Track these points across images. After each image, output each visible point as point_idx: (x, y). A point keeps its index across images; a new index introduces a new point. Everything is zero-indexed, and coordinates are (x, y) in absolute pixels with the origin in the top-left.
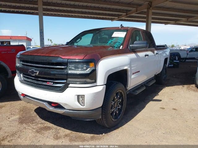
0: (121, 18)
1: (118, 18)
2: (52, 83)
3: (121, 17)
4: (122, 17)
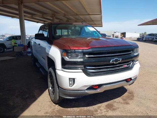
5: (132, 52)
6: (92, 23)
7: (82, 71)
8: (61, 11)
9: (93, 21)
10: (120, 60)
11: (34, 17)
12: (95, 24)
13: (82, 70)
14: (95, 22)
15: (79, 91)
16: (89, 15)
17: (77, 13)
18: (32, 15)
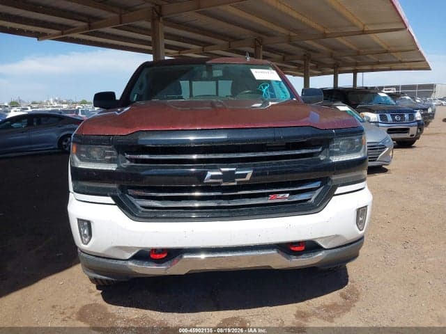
0: (69, 35)
1: (62, 34)
2: (288, 195)
3: (69, 33)
4: (74, 32)
5: (320, 150)
6: (386, 58)
7: (114, 203)
8: (276, 28)
9: (387, 52)
10: (245, 175)
11: (208, 49)
12: (401, 62)
13: (114, 198)
14: (399, 56)
15: (110, 261)
16: (363, 32)
17: (327, 32)
18: (204, 46)
